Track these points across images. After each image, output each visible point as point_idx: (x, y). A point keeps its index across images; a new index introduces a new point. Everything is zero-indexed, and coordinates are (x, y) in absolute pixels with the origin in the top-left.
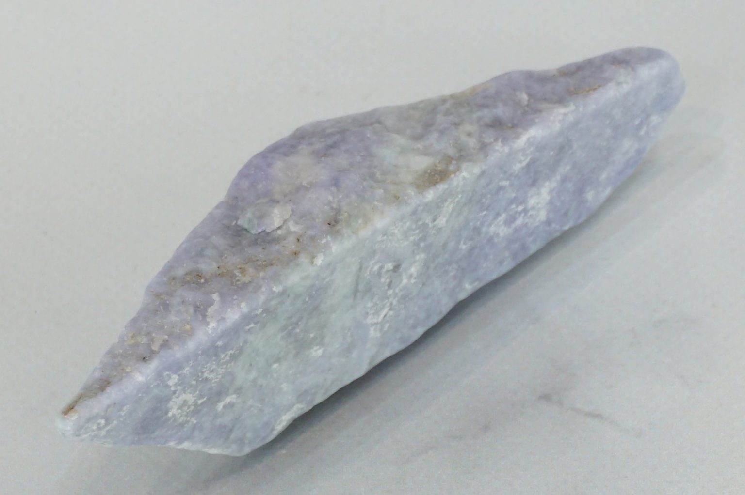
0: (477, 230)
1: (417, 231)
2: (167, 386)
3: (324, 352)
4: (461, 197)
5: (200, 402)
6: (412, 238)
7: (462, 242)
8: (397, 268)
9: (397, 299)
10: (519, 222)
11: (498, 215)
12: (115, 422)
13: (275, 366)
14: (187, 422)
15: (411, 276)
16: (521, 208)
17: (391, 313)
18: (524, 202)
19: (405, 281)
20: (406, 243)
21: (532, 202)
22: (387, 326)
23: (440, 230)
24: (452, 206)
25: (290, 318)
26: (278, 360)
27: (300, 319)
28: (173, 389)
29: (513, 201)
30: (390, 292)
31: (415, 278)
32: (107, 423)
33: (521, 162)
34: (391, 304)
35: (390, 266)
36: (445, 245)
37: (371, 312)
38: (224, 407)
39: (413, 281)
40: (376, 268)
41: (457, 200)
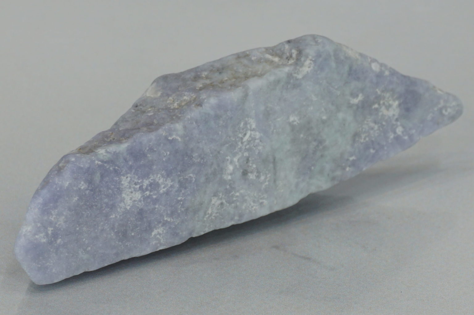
0: (183, 185)
1: (234, 199)
2: (403, 127)
3: (288, 118)
4: (204, 217)
5: (376, 106)
6: (238, 194)
7: (194, 179)
8: (245, 173)
9: (239, 147)
10: (146, 183)
11: (167, 193)
12: (436, 109)
13: (324, 118)
14: (383, 91)
15: (232, 162)
16: (148, 193)
17: (240, 135)
18: (146, 198)
19: (236, 159)
20: (242, 191)
21: (138, 196)
22: (242, 125)
23: (215, 195)
24: (210, 211)
25: (322, 156)
26: (324, 122)
27: (314, 152)
28: (399, 123)
29: (155, 201)
30: (246, 154)
31: (228, 160)
32: (440, 110)
33: (159, 234)
34: (242, 143)
35: (252, 176)
36: (208, 180)
37: (257, 141)
38: (357, 96)
39: (229, 158)
40: (262, 178)
41: (207, 216)
